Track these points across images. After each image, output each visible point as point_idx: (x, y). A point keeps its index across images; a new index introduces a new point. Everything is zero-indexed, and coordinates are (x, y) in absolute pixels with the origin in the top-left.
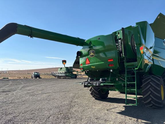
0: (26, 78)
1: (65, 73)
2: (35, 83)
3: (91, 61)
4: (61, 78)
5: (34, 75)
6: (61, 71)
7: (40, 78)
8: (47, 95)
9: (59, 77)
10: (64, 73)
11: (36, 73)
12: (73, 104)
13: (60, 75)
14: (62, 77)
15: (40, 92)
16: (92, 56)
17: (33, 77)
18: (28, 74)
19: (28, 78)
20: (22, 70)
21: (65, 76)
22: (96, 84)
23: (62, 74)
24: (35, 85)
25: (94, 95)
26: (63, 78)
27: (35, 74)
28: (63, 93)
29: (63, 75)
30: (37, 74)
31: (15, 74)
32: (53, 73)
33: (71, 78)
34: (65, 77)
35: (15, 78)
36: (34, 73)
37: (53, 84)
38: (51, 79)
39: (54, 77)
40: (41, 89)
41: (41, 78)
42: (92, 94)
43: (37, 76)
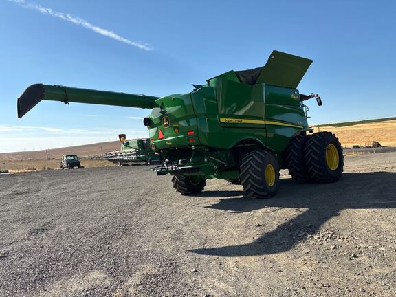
0: (49, 169)
1: (137, 153)
2: (73, 178)
3: (165, 134)
4: (127, 165)
5: (65, 162)
6: (127, 150)
7: (80, 167)
8: (98, 193)
9: (124, 163)
10: (135, 154)
11: (71, 156)
12: (141, 203)
13: (125, 158)
14: (131, 164)
15: (86, 191)
16: (167, 125)
17: (66, 165)
18: (49, 159)
19: (53, 170)
20: (32, 151)
21: (136, 161)
22: (172, 168)
23: (130, 155)
24: (73, 181)
25: (179, 188)
26: (133, 165)
27: (69, 158)
28: (127, 190)
29: (133, 157)
30: (72, 158)
31: (17, 161)
32: (110, 155)
33: (151, 164)
34: (137, 163)
35: (23, 171)
36: (65, 158)
37: (109, 176)
38: (107, 169)
39: (112, 164)
40: (86, 185)
41: (83, 167)
42: (175, 186)
43: (74, 163)
